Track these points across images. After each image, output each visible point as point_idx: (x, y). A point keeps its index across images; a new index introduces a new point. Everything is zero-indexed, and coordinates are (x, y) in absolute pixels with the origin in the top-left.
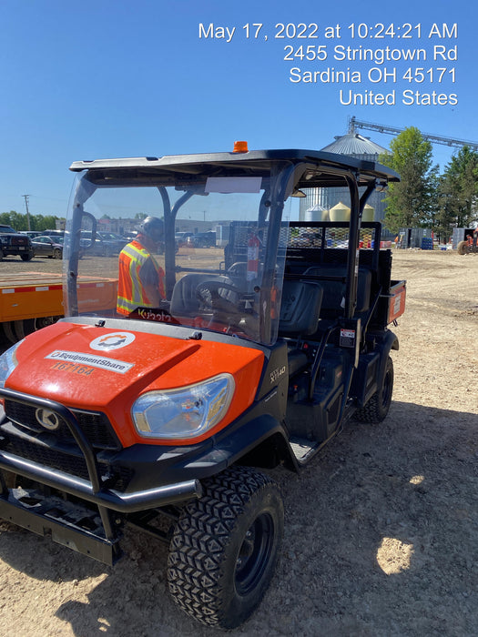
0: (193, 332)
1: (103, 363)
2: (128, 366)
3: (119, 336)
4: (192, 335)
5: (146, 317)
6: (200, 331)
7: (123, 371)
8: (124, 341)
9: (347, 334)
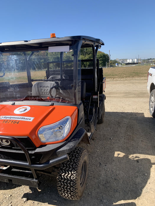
0: (50, 103)
1: (22, 118)
2: (32, 119)
3: (24, 108)
4: (50, 104)
5: (31, 99)
6: (53, 103)
7: (31, 120)
8: (26, 109)
9: (95, 97)
